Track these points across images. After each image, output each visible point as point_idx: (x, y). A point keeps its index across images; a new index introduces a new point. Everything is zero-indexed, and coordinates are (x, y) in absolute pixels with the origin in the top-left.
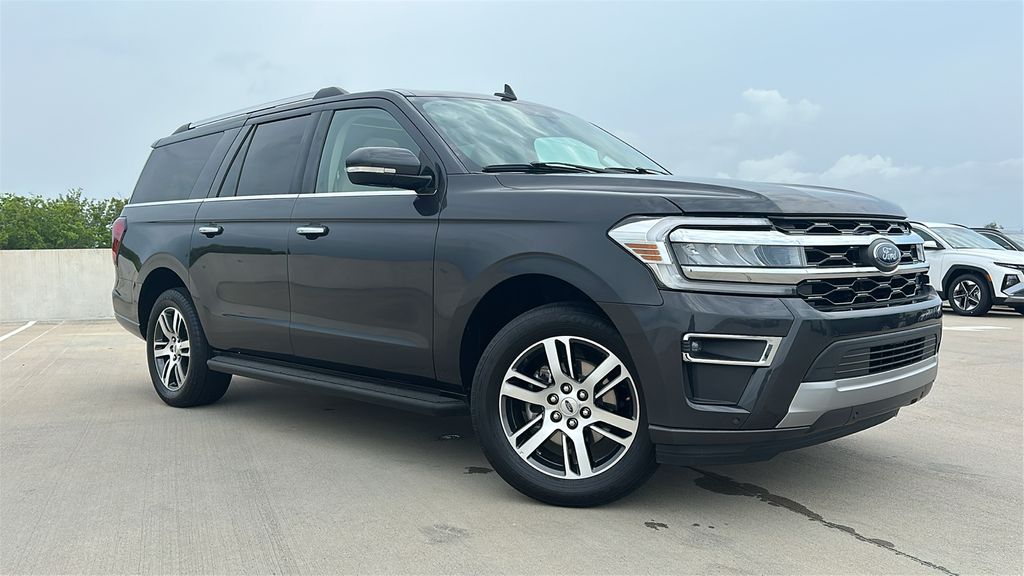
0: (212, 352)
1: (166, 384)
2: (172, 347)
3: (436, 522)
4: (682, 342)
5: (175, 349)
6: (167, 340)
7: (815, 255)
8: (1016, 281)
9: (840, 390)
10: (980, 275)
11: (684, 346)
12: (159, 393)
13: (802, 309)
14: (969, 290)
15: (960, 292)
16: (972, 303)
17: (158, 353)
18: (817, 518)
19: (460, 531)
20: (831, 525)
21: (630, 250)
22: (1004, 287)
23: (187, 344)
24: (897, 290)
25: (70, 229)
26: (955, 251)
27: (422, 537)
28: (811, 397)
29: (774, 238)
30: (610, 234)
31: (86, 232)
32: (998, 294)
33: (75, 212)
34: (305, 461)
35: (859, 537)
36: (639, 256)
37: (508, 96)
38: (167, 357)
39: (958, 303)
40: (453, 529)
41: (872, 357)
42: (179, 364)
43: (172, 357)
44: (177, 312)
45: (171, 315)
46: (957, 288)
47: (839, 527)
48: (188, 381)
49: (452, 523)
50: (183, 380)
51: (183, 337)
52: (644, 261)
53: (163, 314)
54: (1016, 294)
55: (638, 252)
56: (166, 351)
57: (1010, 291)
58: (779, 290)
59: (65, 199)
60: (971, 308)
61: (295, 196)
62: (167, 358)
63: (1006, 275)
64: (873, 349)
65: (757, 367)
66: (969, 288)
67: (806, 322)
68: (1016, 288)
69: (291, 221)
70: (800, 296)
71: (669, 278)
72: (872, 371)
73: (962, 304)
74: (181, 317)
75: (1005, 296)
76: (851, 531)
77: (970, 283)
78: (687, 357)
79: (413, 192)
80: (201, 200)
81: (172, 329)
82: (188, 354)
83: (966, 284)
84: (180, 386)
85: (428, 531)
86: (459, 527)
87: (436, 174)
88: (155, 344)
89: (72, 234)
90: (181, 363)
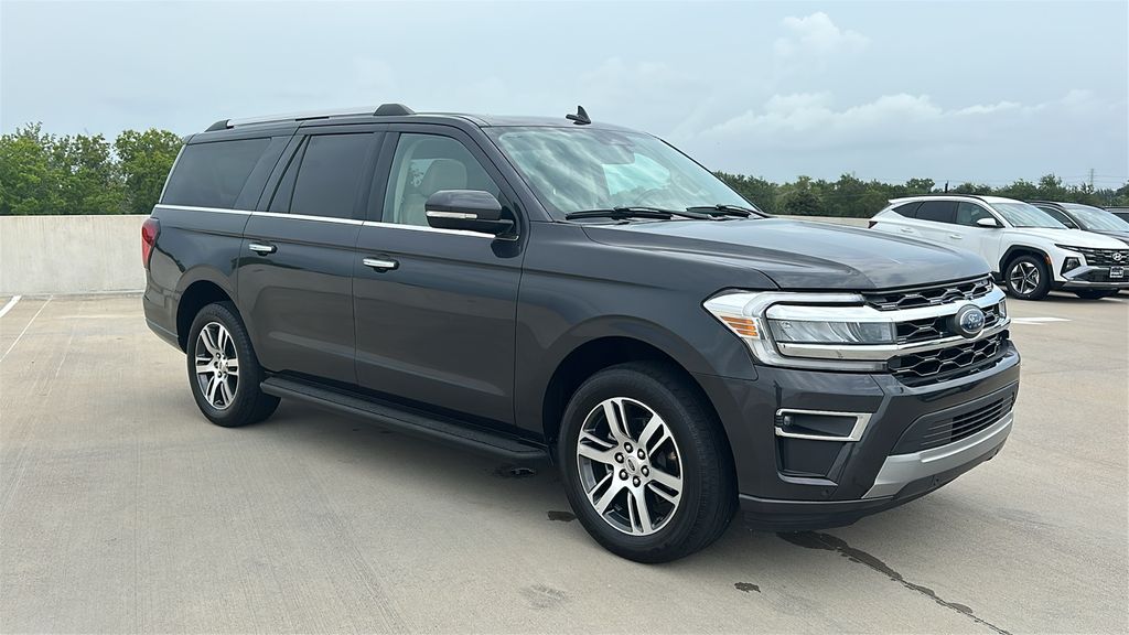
0: (263, 374)
1: (211, 402)
2: (216, 363)
3: (532, 582)
4: (776, 416)
5: (220, 368)
6: (211, 356)
7: (904, 329)
8: (1077, 264)
9: (924, 461)
10: (1040, 257)
11: (777, 421)
12: (203, 411)
13: (892, 387)
14: (1027, 272)
15: (1018, 274)
16: (1029, 286)
17: (200, 369)
18: (897, 577)
19: (559, 594)
20: (911, 586)
21: (726, 323)
22: (1064, 270)
23: (235, 362)
24: (979, 353)
25: (30, 170)
26: (1015, 230)
27: (524, 601)
28: (897, 468)
29: (867, 314)
30: (705, 305)
31: (49, 174)
32: (1058, 277)
33: (36, 151)
34: (381, 502)
35: (939, 601)
36: (734, 330)
37: (581, 118)
38: (212, 374)
39: (1015, 286)
40: (551, 591)
41: (954, 426)
42: (225, 381)
43: (216, 374)
44: (222, 328)
45: (215, 331)
46: (1015, 270)
47: (919, 589)
48: (237, 401)
49: (549, 584)
50: (231, 399)
51: (229, 354)
52: (740, 335)
53: (206, 328)
54: (1075, 278)
55: (734, 326)
56: (210, 368)
57: (1070, 275)
58: (870, 367)
59: (22, 133)
60: (1028, 291)
61: (360, 222)
62: (210, 375)
63: (1067, 258)
64: (956, 419)
65: (846, 442)
66: (1027, 270)
67: (895, 398)
68: (1077, 271)
69: (355, 249)
70: (890, 371)
71: (764, 353)
72: (953, 440)
73: (1019, 287)
74: (227, 334)
75: (1063, 280)
76: (930, 593)
77: (1029, 265)
78: (779, 431)
79: (493, 236)
80: (249, 213)
81: (217, 344)
82: (237, 373)
83: (1024, 266)
84: (227, 405)
85: (527, 593)
86: (557, 589)
87: (517, 218)
88: (197, 359)
89: (33, 177)
90: (228, 380)
